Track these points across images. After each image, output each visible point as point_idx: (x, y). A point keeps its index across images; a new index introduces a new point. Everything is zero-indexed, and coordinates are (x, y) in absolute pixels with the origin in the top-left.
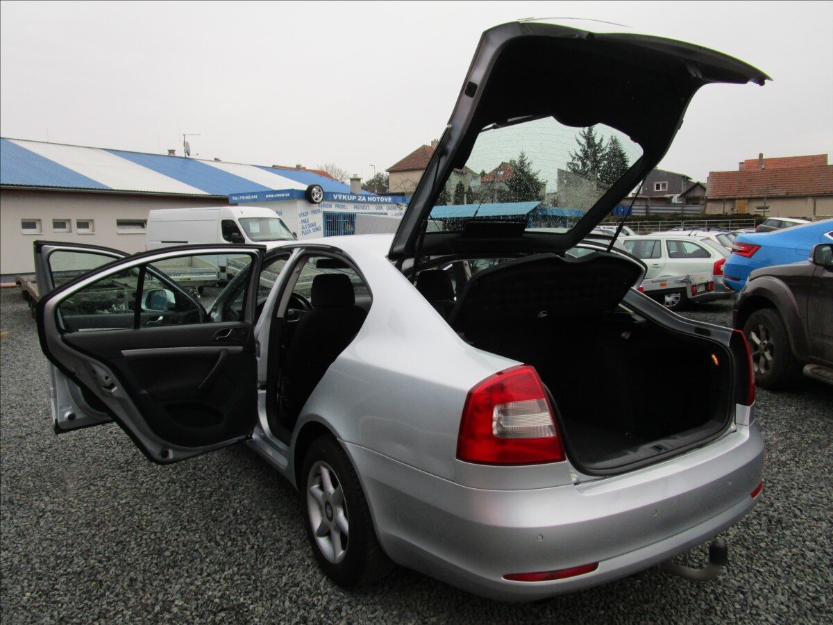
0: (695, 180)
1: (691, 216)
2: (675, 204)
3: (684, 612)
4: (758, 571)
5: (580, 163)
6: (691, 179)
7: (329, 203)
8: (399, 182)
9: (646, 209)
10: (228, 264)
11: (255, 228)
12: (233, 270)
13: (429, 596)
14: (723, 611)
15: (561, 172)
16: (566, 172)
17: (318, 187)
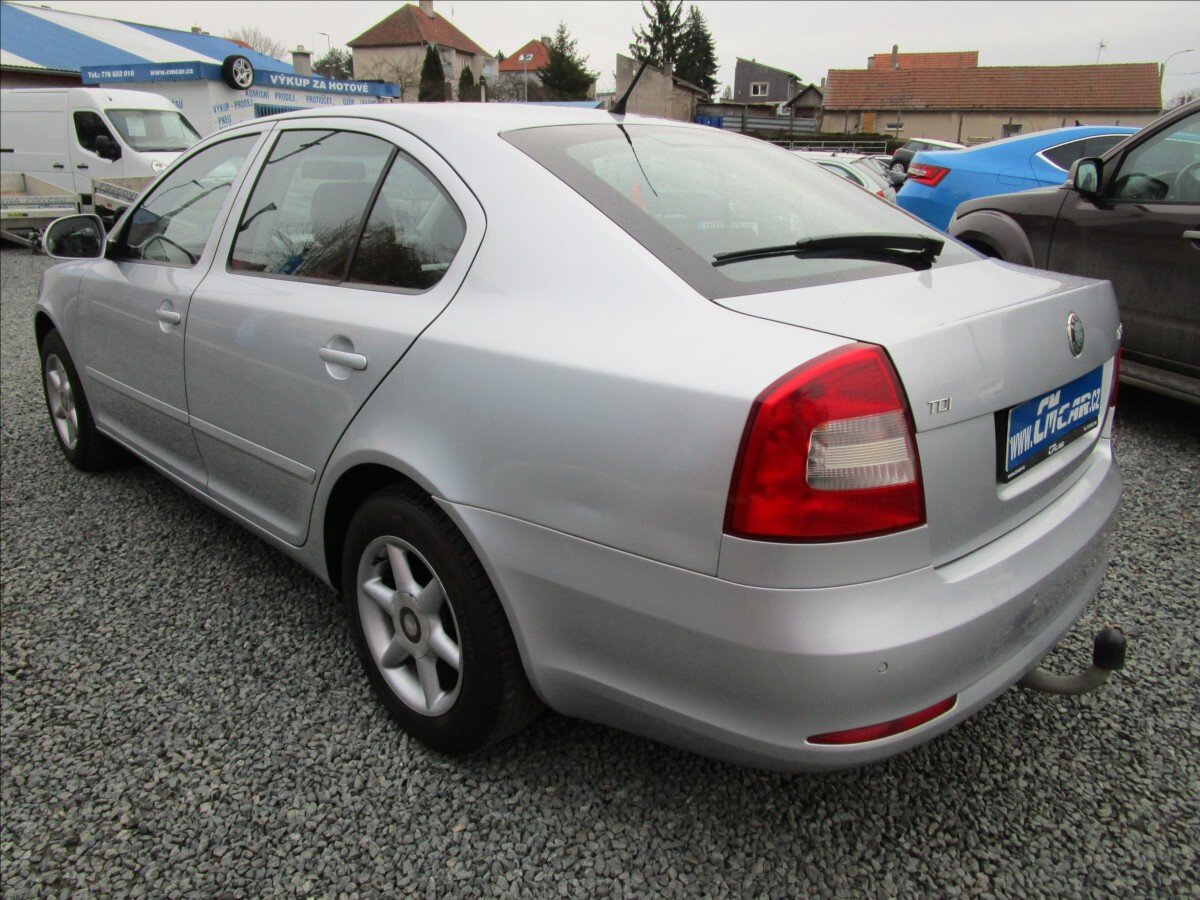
0: (806, 82)
1: (802, 134)
2: (780, 116)
3: (994, 728)
4: (1069, 650)
5: (647, 46)
6: (800, 80)
7: (264, 90)
8: (370, 64)
9: (743, 122)
10: (96, 189)
11: (137, 128)
12: (105, 200)
13: (599, 750)
14: (1046, 721)
15: (620, 58)
16: (629, 59)
17: (242, 61)
